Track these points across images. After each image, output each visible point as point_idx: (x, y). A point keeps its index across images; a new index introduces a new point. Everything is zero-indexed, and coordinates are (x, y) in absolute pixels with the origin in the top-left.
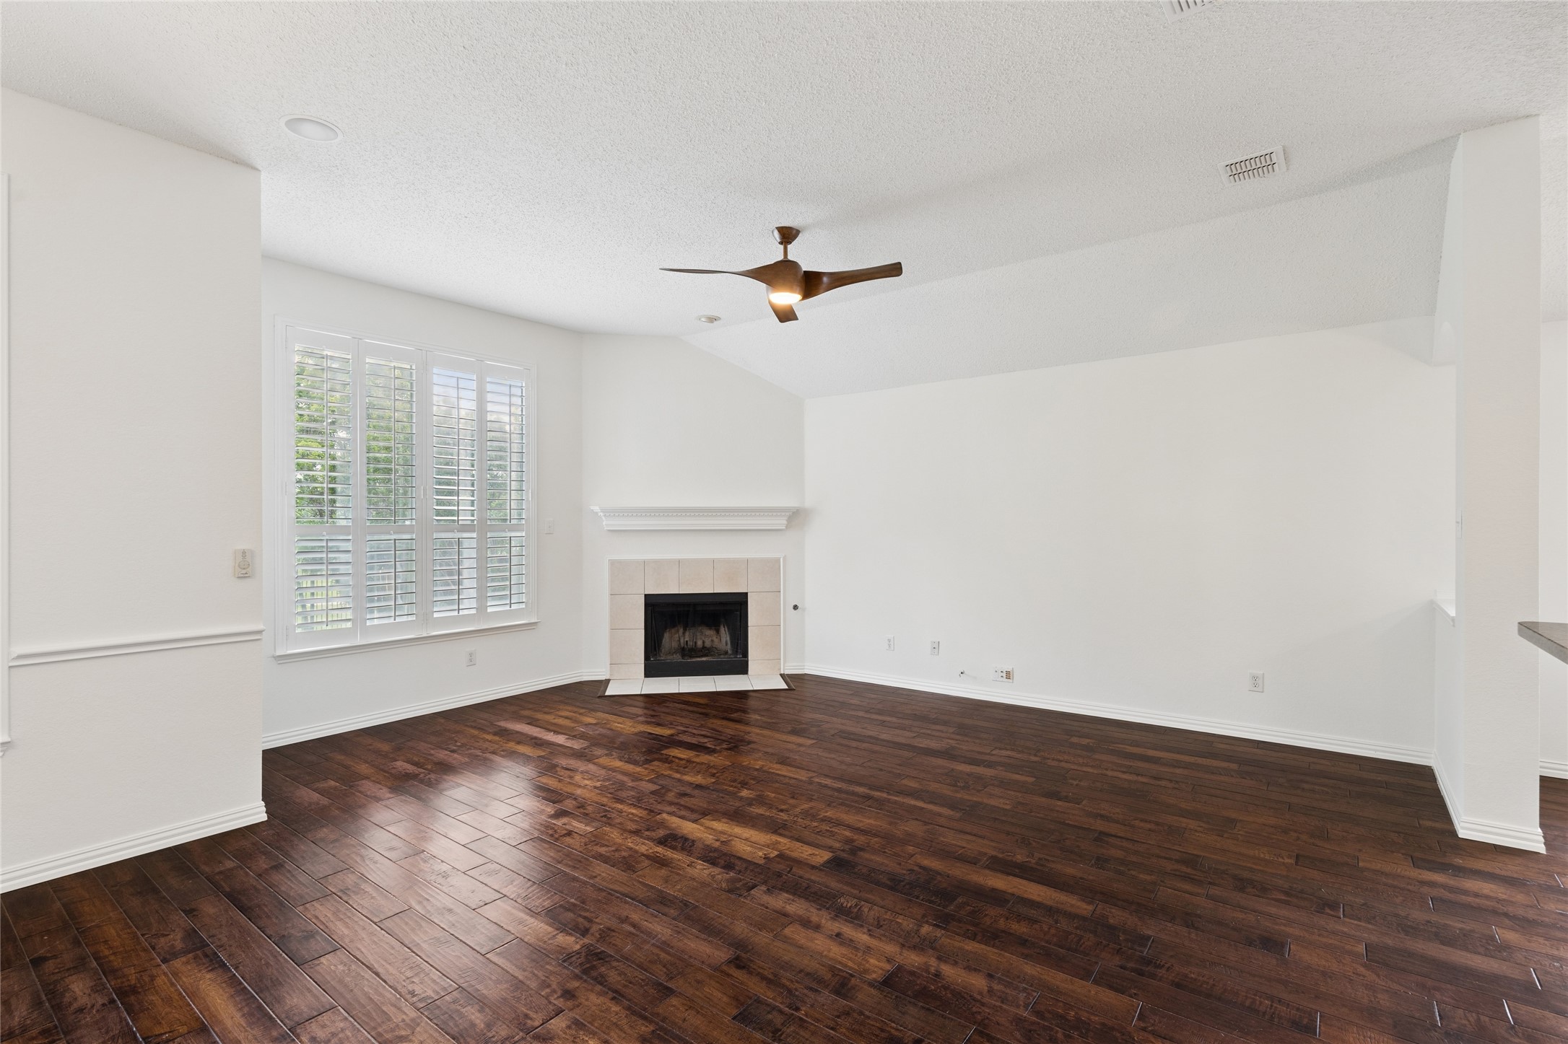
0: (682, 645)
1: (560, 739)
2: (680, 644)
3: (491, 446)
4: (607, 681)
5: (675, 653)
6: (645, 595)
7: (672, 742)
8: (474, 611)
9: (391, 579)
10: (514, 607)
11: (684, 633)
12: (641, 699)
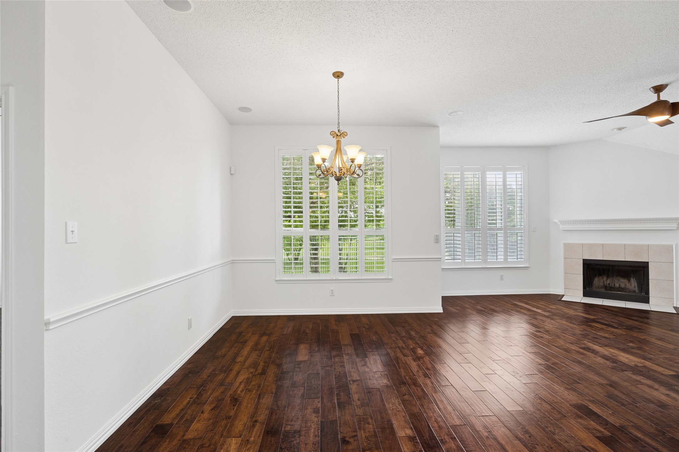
0: (605, 285)
1: (539, 311)
2: (604, 284)
3: (508, 198)
4: (563, 296)
5: (602, 288)
6: (583, 259)
7: (594, 321)
8: (503, 260)
9: (473, 247)
10: (519, 260)
11: (607, 280)
12: (582, 304)
